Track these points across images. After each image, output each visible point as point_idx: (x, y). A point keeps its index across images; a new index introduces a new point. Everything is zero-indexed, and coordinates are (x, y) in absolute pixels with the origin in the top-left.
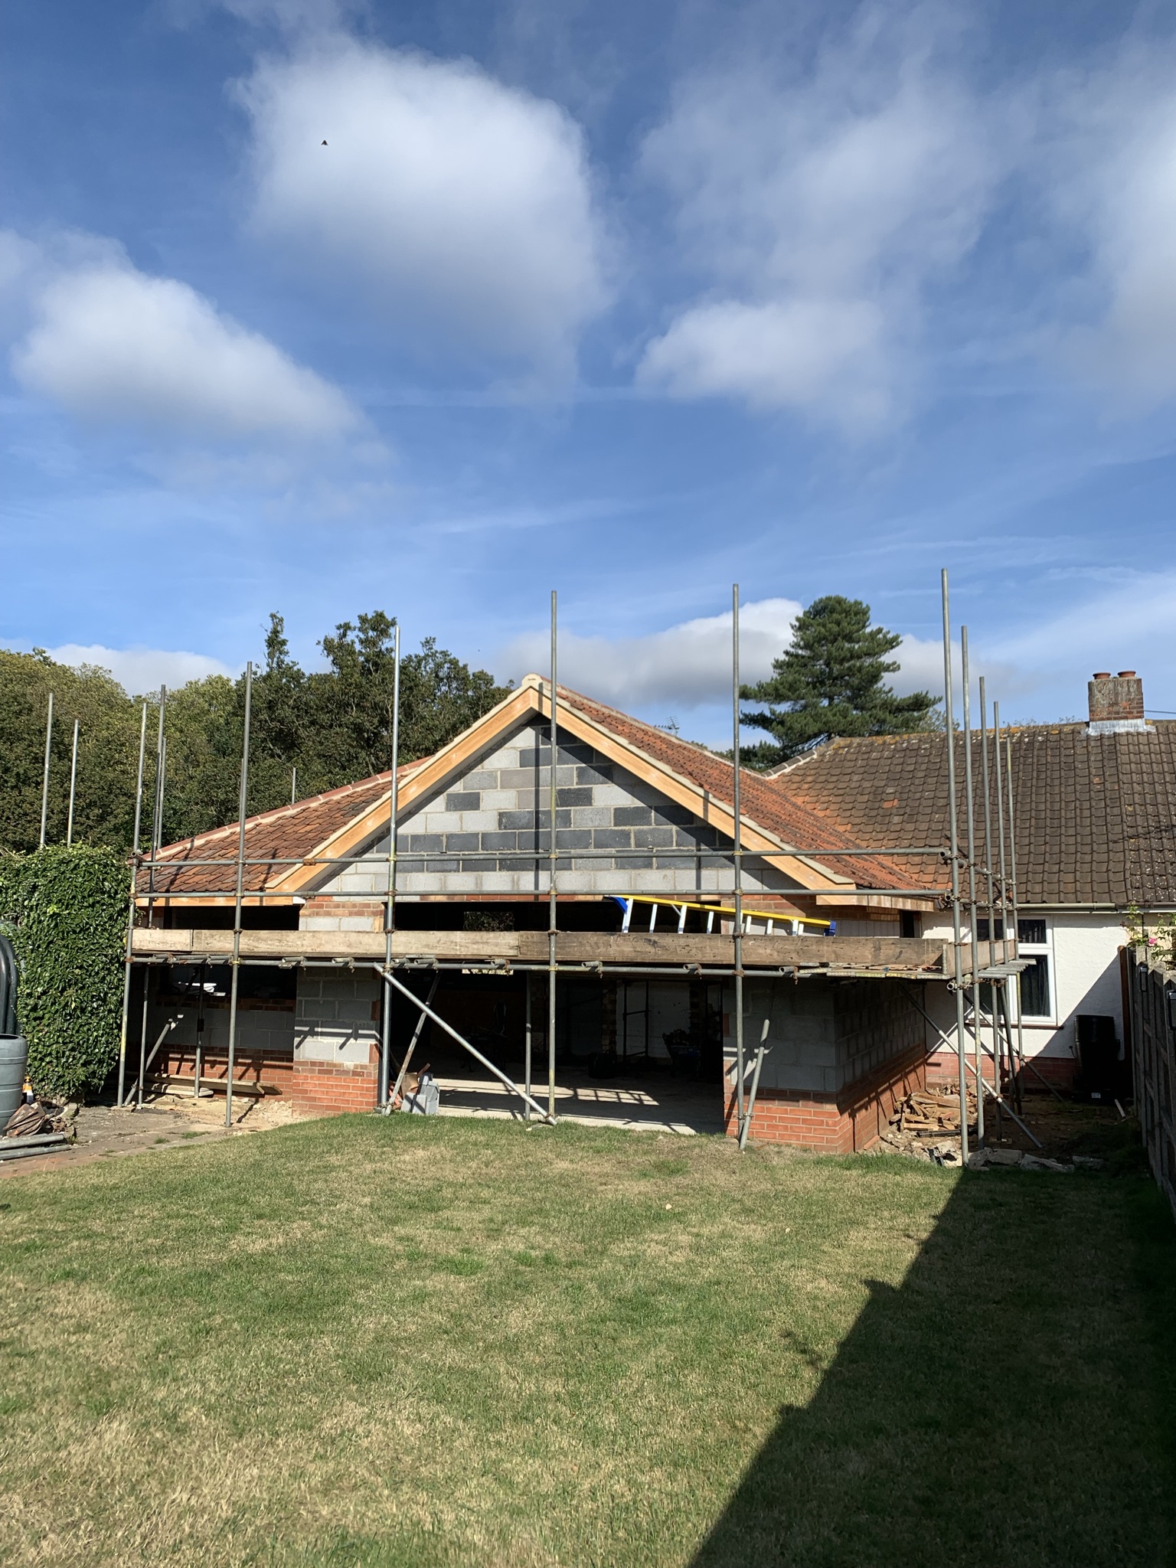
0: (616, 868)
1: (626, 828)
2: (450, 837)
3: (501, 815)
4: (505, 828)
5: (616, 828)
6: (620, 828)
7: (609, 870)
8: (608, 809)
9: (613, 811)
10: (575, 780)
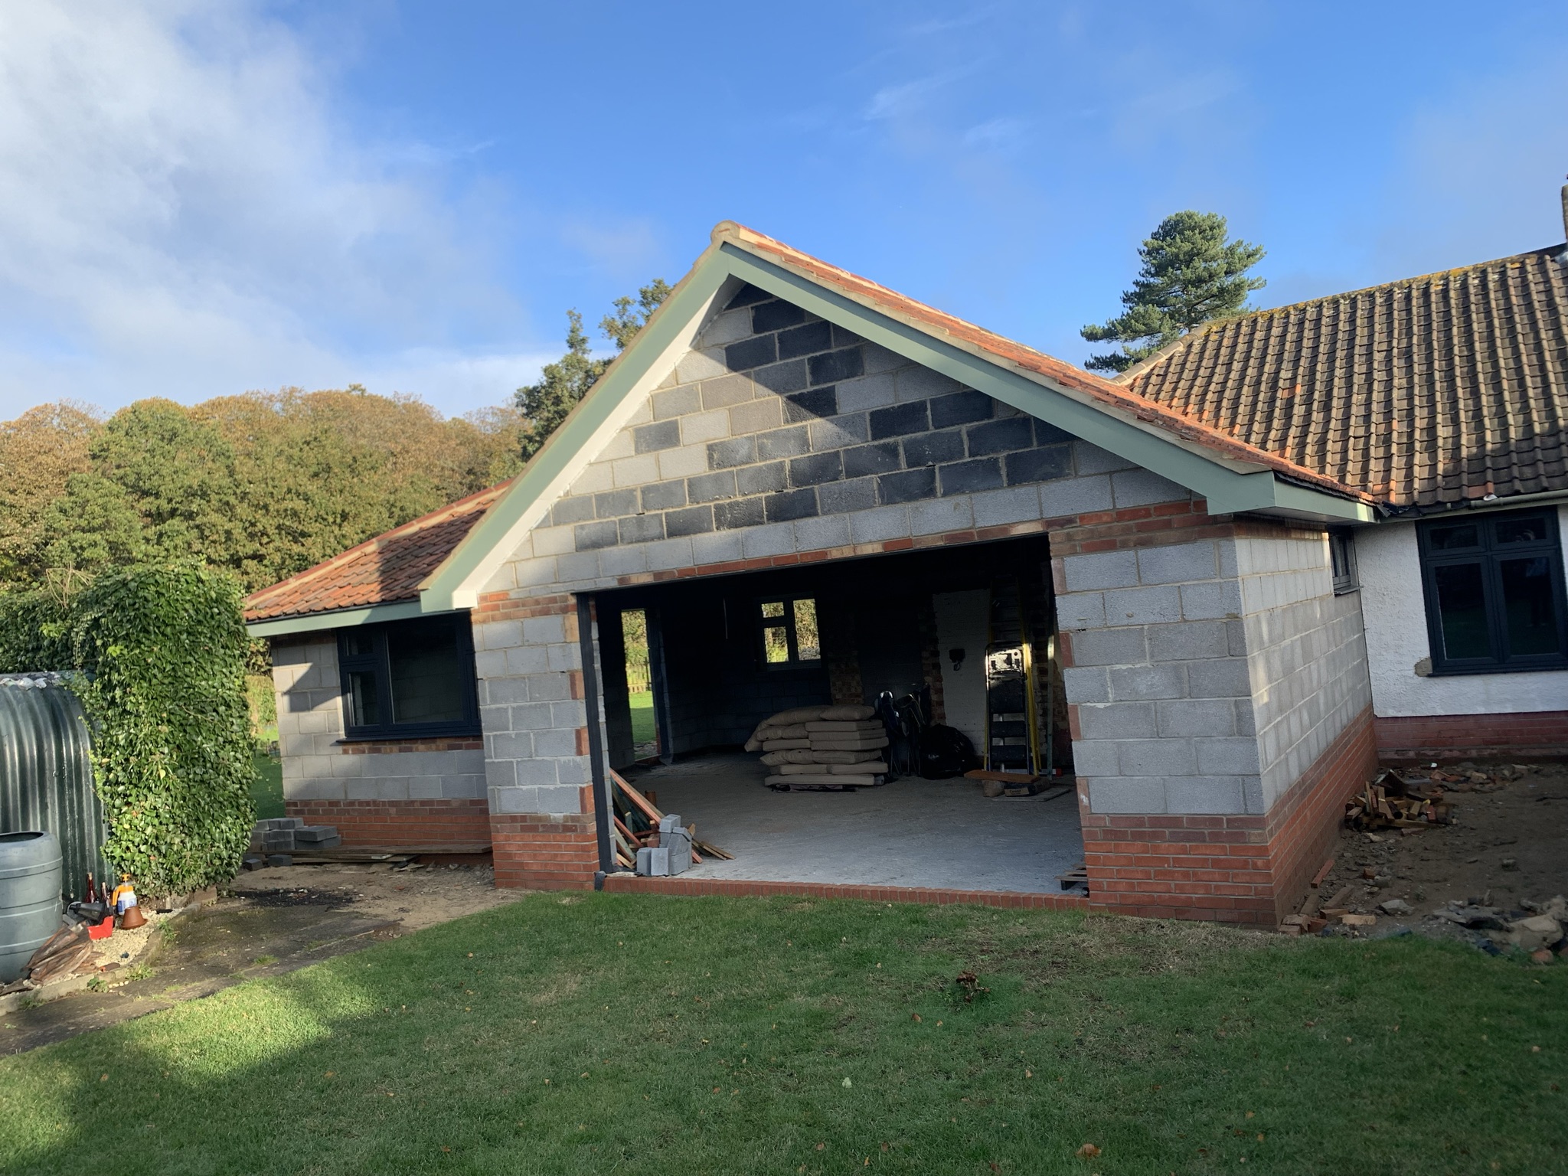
0: (883, 504)
1: (891, 440)
2: (646, 490)
3: (710, 448)
4: (719, 466)
5: (876, 443)
6: (882, 442)
7: (871, 507)
8: (861, 416)
9: (868, 418)
10: (809, 378)
